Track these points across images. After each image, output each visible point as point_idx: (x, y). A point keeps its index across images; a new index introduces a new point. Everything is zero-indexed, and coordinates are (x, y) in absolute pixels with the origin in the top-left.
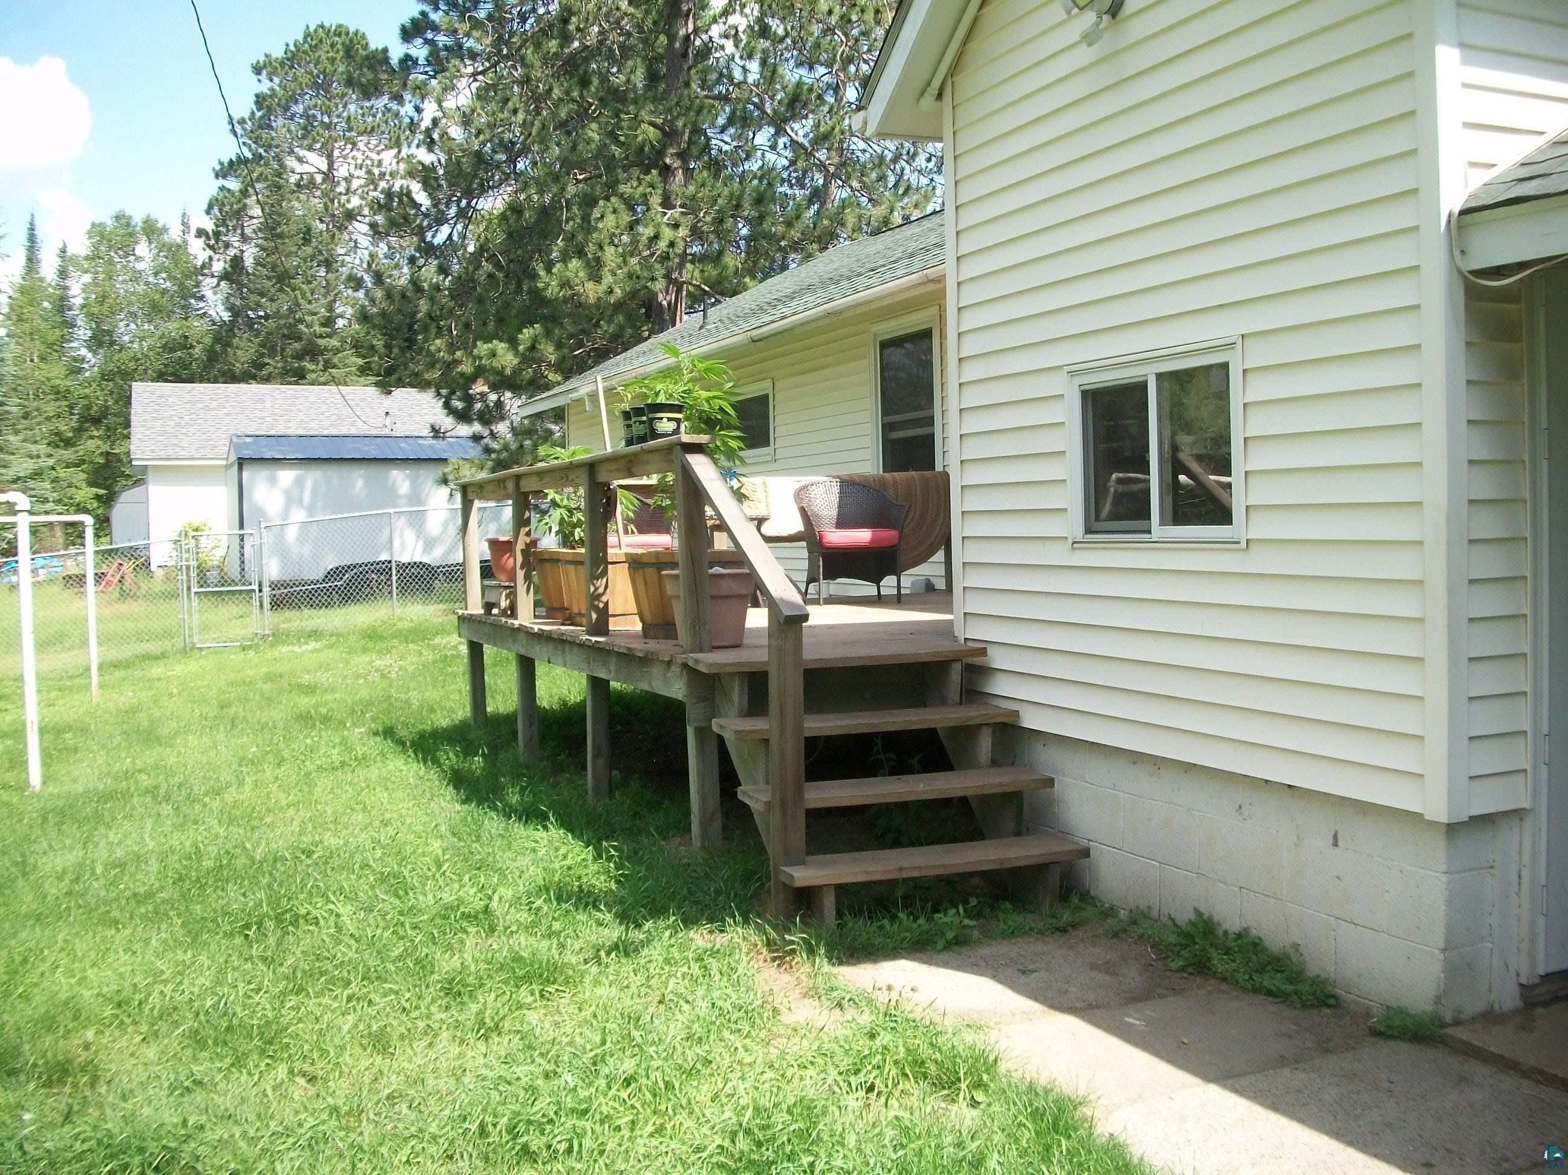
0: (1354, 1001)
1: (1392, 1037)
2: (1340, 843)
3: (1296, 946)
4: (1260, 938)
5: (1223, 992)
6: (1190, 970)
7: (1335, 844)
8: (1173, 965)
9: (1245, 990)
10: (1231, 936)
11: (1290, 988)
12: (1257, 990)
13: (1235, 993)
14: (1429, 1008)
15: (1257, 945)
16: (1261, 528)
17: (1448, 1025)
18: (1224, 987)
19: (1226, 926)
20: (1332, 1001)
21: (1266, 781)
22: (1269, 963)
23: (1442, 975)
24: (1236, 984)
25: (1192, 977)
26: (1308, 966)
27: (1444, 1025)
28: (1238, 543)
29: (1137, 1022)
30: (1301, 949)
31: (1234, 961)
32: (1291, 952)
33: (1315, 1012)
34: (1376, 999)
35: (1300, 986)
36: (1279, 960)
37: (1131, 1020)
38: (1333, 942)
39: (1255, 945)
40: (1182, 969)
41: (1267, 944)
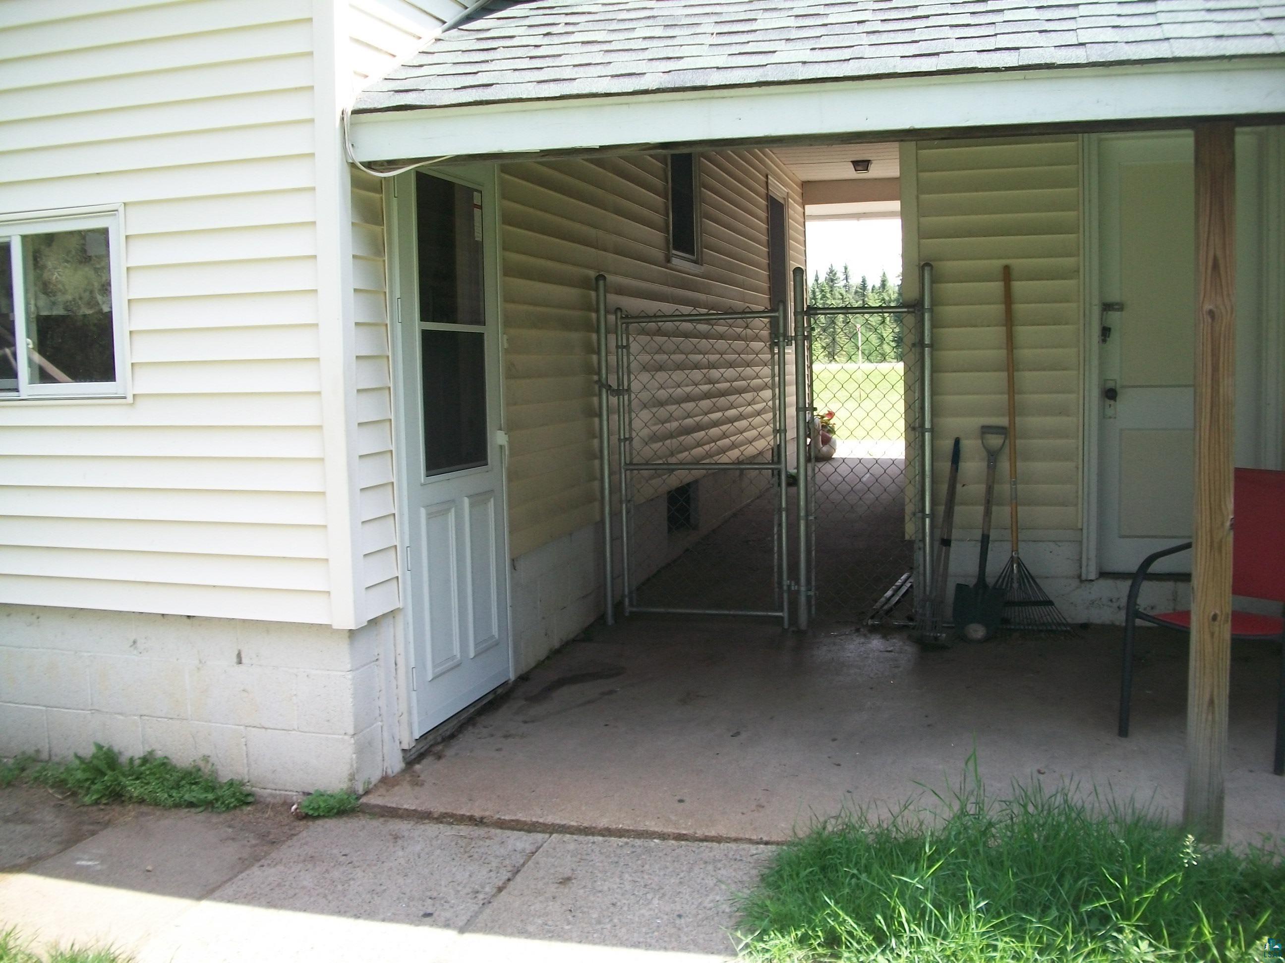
0: (271, 795)
1: (318, 817)
2: (244, 660)
3: (206, 759)
4: (166, 757)
5: (147, 814)
6: (104, 801)
7: (240, 662)
8: (87, 800)
9: (167, 808)
10: (137, 762)
11: (210, 796)
12: (177, 806)
13: (158, 813)
14: (345, 786)
15: (165, 765)
16: (145, 383)
17: (361, 796)
18: (144, 808)
19: (128, 754)
20: (250, 799)
21: (163, 615)
22: (183, 778)
23: (354, 756)
24: (156, 804)
25: (108, 807)
26: (219, 773)
27: (358, 798)
28: (125, 398)
29: (90, 863)
30: (212, 760)
31: (148, 784)
32: (202, 764)
33: (238, 812)
34: (292, 788)
35: (220, 793)
36: (190, 773)
37: (84, 863)
38: (244, 748)
39: (164, 764)
40: (96, 802)
41: (174, 762)
